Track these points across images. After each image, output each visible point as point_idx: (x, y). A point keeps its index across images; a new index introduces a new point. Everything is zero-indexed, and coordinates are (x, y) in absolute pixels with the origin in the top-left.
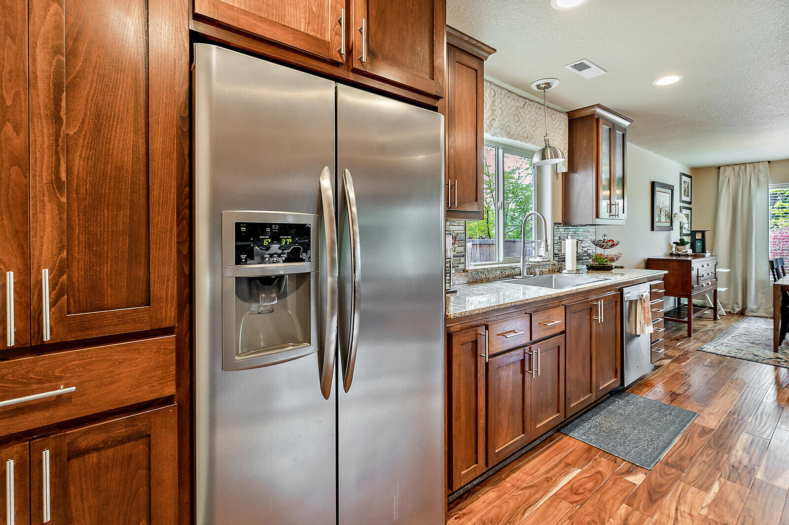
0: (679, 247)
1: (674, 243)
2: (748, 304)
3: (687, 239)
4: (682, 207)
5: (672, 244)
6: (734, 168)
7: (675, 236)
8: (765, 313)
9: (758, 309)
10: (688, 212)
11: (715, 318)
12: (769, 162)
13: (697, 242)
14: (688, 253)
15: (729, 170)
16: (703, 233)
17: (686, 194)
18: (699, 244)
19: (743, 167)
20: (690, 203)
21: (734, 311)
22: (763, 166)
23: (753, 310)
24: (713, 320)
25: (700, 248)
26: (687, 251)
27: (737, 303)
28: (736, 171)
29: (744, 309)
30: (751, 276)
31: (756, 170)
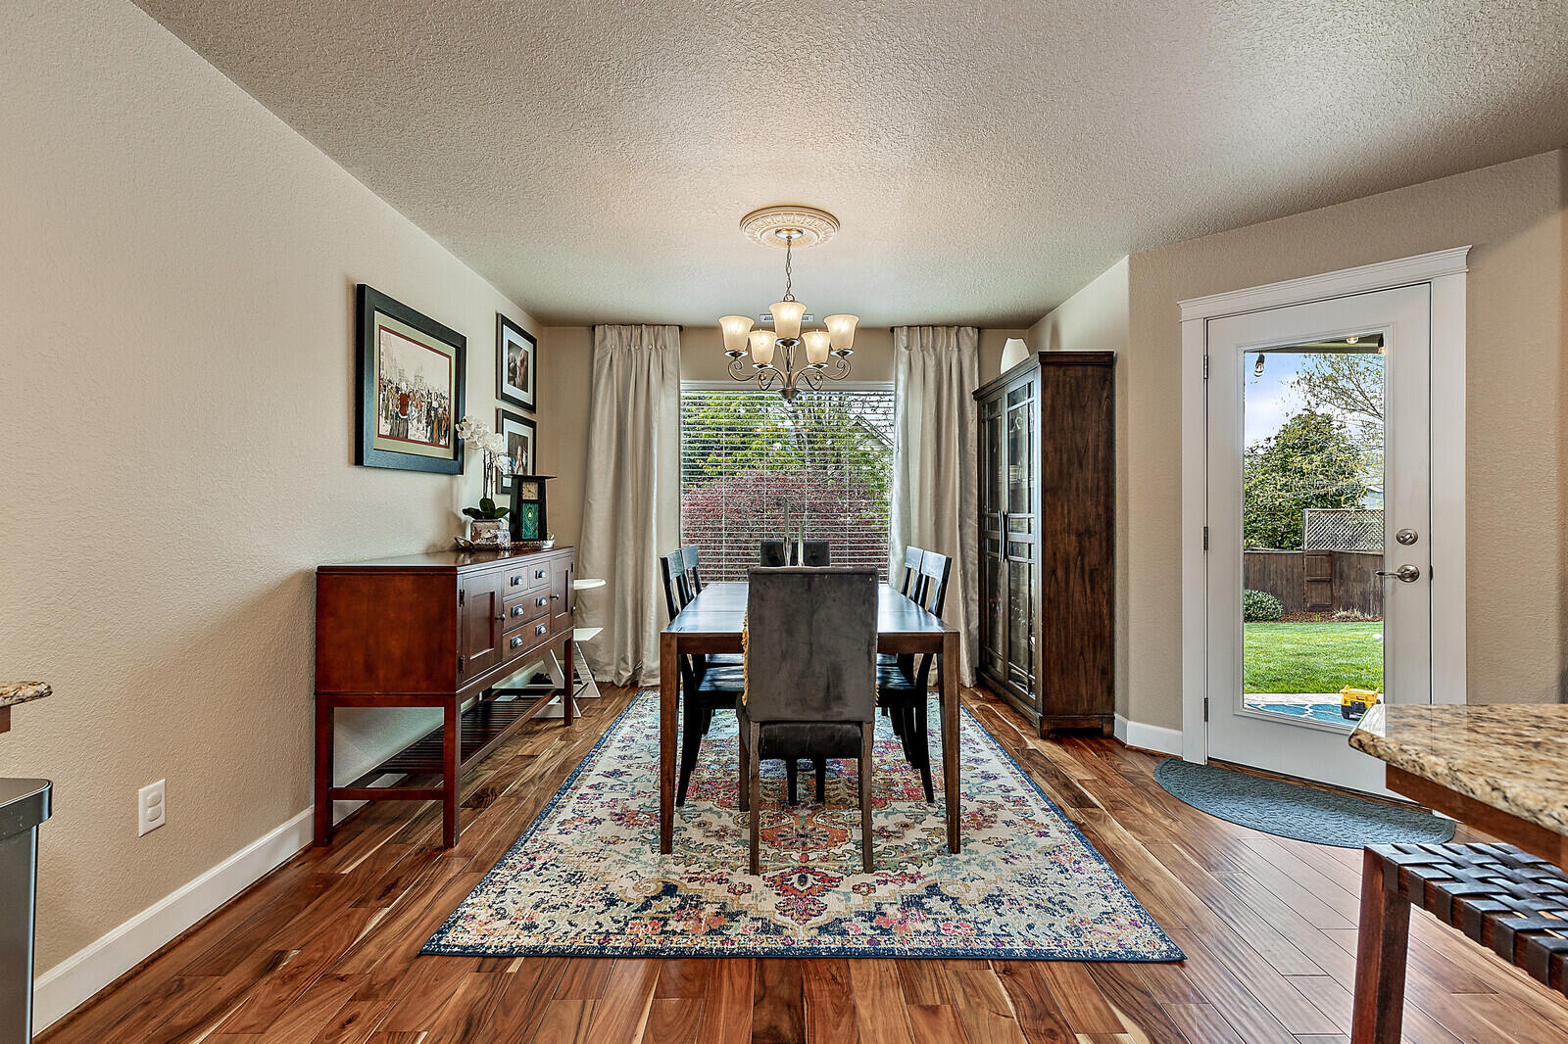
0: (480, 525)
1: (465, 512)
2: (644, 660)
3: (503, 502)
4: (500, 413)
5: (462, 515)
6: (620, 334)
7: (470, 489)
11: (568, 719)
12: (681, 328)
13: (525, 508)
14: (499, 541)
15: (612, 336)
16: (541, 481)
17: (518, 380)
18: (530, 516)
19: (636, 333)
20: (532, 409)
21: (619, 680)
22: (671, 337)
23: (652, 671)
24: (565, 725)
25: (532, 529)
26: (496, 537)
27: (624, 660)
28: (625, 340)
29: (636, 672)
30: (650, 591)
31: (659, 343)
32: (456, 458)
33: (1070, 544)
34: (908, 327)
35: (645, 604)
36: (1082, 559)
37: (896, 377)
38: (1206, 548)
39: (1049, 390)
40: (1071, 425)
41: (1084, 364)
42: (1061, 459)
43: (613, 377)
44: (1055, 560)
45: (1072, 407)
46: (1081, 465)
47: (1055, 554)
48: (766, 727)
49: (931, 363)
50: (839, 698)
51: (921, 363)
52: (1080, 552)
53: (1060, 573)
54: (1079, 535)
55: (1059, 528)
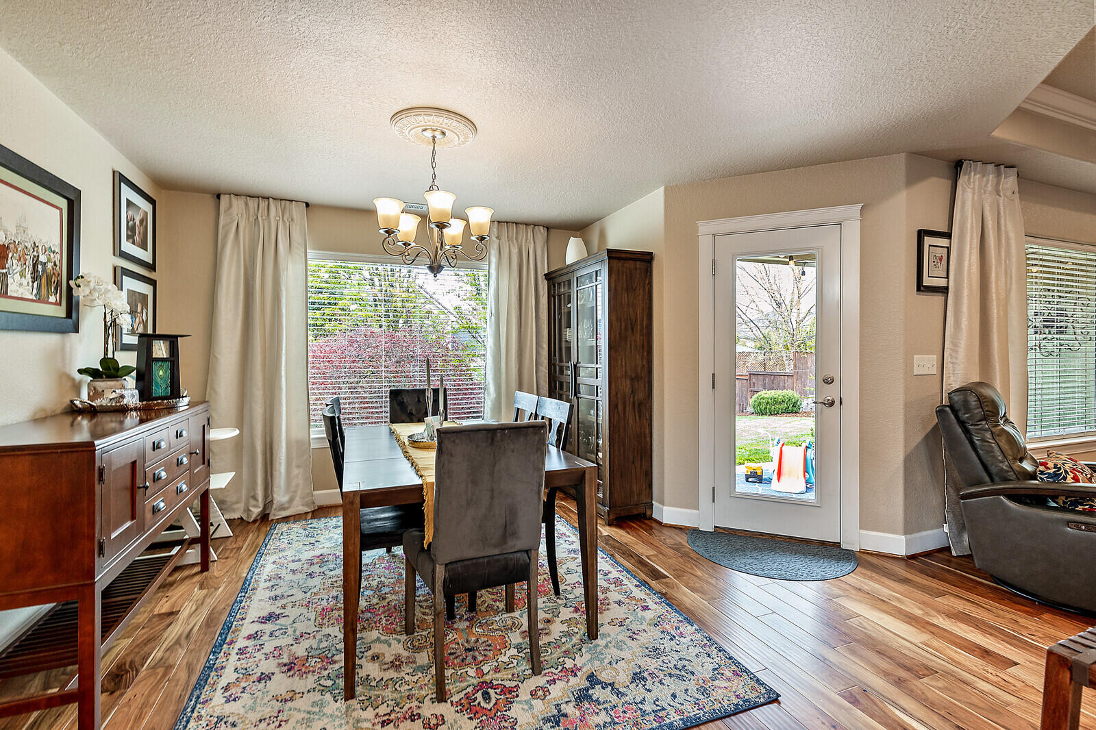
0: (101, 385)
1: (81, 371)
2: (275, 496)
3: (127, 359)
4: (119, 272)
6: (246, 204)
7: (87, 350)
8: (303, 505)
9: (291, 500)
11: (205, 563)
12: (307, 205)
13: (155, 366)
14: (125, 401)
15: (238, 204)
16: (172, 341)
17: (137, 238)
18: (161, 374)
19: (263, 204)
20: (151, 267)
21: (249, 516)
22: (298, 212)
23: (282, 505)
24: (202, 571)
25: (164, 386)
26: (122, 397)
27: (254, 498)
28: (251, 210)
29: (268, 504)
30: (280, 436)
31: (287, 215)
32: (69, 315)
33: (626, 386)
34: (499, 222)
35: (275, 447)
36: (634, 396)
37: (489, 259)
38: (713, 387)
39: (613, 276)
40: (627, 303)
41: (635, 260)
42: (621, 325)
43: (239, 243)
44: (617, 398)
45: (627, 290)
47: (617, 394)
49: (515, 251)
50: (514, 534)
51: (508, 250)
52: (632, 391)
53: (620, 407)
54: (632, 379)
55: (619, 375)
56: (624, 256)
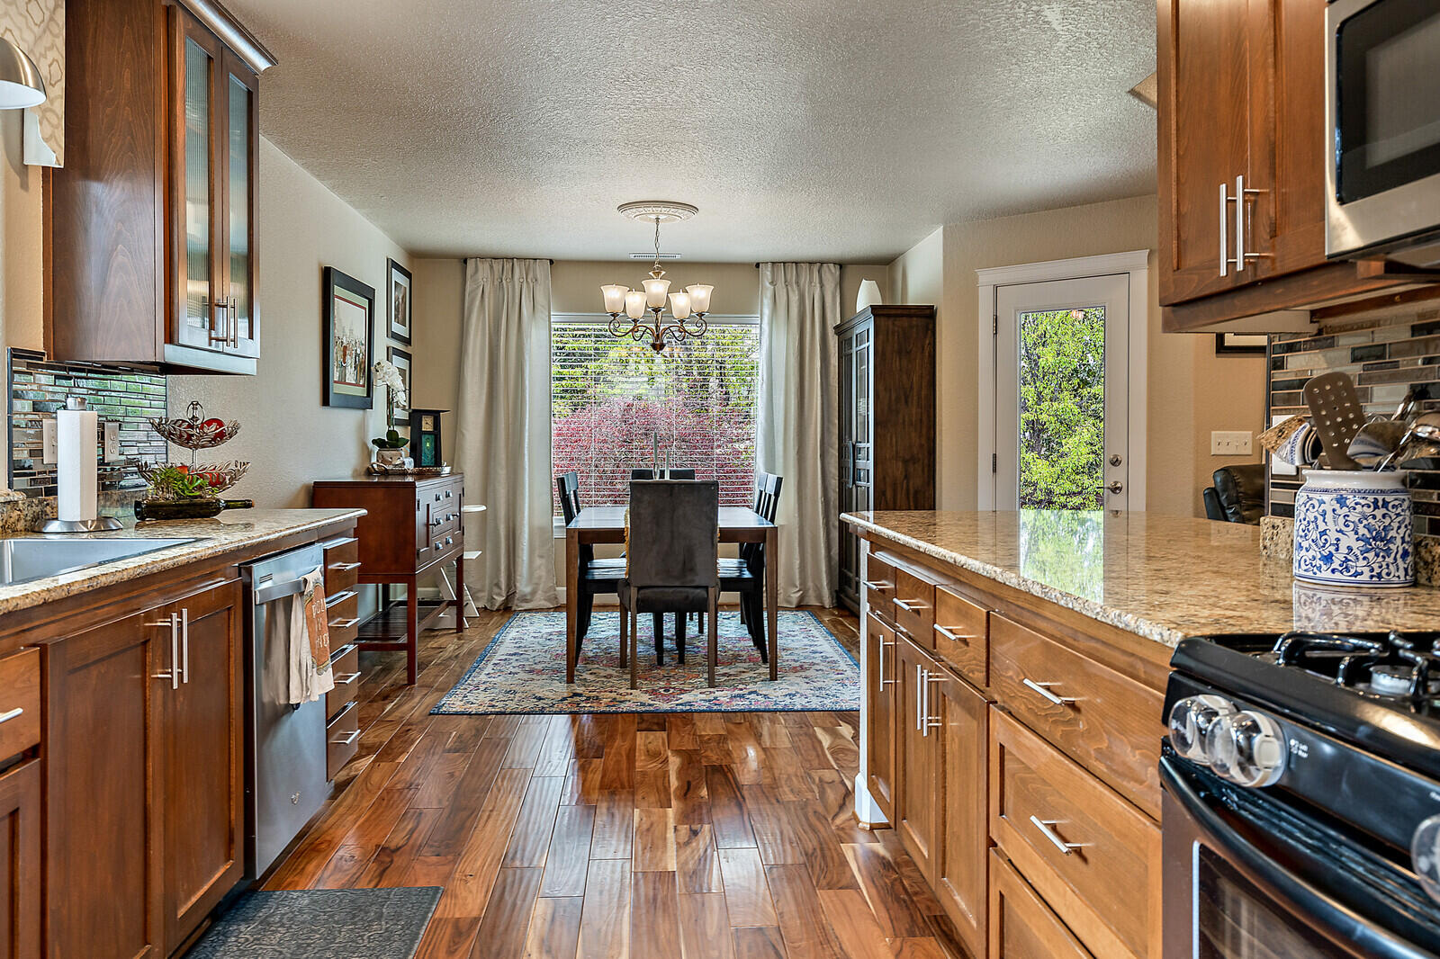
0: (387, 453)
1: (373, 442)
2: (518, 585)
3: (403, 433)
4: (390, 350)
5: (370, 445)
6: (491, 267)
7: (377, 425)
8: (545, 600)
9: (533, 593)
10: (403, 363)
11: (460, 628)
12: (551, 262)
13: (424, 439)
14: (406, 467)
15: (484, 268)
16: (436, 415)
17: (400, 316)
18: (428, 445)
19: (508, 266)
20: (407, 341)
21: (492, 605)
22: (542, 271)
23: (525, 595)
24: (457, 633)
25: (430, 456)
26: (404, 463)
27: (498, 585)
28: (496, 273)
29: (510, 596)
30: (522, 519)
31: (530, 276)
32: (368, 395)
33: (897, 469)
34: (773, 263)
35: (518, 532)
36: (908, 483)
37: (761, 311)
38: (995, 470)
39: (881, 337)
40: (898, 368)
41: (910, 316)
42: (890, 397)
43: (484, 309)
44: (885, 484)
45: (900, 352)
46: (906, 402)
47: (884, 478)
48: (642, 591)
49: (795, 298)
50: (692, 570)
51: (785, 298)
52: (906, 477)
53: (889, 494)
54: (905, 462)
55: (888, 457)
56: (893, 312)
